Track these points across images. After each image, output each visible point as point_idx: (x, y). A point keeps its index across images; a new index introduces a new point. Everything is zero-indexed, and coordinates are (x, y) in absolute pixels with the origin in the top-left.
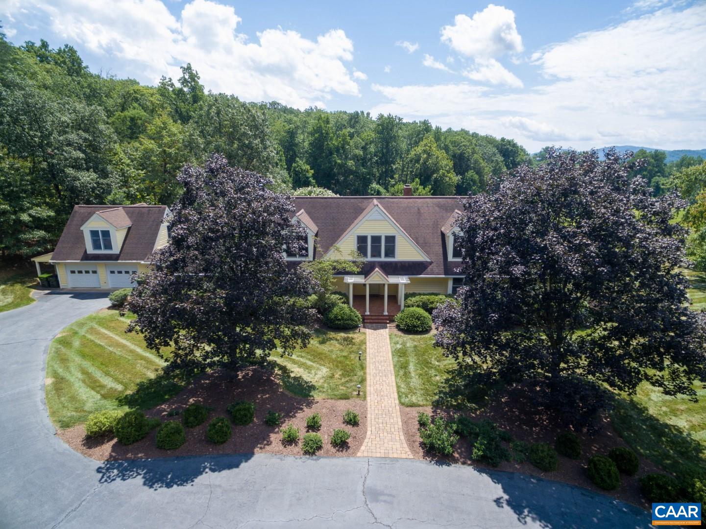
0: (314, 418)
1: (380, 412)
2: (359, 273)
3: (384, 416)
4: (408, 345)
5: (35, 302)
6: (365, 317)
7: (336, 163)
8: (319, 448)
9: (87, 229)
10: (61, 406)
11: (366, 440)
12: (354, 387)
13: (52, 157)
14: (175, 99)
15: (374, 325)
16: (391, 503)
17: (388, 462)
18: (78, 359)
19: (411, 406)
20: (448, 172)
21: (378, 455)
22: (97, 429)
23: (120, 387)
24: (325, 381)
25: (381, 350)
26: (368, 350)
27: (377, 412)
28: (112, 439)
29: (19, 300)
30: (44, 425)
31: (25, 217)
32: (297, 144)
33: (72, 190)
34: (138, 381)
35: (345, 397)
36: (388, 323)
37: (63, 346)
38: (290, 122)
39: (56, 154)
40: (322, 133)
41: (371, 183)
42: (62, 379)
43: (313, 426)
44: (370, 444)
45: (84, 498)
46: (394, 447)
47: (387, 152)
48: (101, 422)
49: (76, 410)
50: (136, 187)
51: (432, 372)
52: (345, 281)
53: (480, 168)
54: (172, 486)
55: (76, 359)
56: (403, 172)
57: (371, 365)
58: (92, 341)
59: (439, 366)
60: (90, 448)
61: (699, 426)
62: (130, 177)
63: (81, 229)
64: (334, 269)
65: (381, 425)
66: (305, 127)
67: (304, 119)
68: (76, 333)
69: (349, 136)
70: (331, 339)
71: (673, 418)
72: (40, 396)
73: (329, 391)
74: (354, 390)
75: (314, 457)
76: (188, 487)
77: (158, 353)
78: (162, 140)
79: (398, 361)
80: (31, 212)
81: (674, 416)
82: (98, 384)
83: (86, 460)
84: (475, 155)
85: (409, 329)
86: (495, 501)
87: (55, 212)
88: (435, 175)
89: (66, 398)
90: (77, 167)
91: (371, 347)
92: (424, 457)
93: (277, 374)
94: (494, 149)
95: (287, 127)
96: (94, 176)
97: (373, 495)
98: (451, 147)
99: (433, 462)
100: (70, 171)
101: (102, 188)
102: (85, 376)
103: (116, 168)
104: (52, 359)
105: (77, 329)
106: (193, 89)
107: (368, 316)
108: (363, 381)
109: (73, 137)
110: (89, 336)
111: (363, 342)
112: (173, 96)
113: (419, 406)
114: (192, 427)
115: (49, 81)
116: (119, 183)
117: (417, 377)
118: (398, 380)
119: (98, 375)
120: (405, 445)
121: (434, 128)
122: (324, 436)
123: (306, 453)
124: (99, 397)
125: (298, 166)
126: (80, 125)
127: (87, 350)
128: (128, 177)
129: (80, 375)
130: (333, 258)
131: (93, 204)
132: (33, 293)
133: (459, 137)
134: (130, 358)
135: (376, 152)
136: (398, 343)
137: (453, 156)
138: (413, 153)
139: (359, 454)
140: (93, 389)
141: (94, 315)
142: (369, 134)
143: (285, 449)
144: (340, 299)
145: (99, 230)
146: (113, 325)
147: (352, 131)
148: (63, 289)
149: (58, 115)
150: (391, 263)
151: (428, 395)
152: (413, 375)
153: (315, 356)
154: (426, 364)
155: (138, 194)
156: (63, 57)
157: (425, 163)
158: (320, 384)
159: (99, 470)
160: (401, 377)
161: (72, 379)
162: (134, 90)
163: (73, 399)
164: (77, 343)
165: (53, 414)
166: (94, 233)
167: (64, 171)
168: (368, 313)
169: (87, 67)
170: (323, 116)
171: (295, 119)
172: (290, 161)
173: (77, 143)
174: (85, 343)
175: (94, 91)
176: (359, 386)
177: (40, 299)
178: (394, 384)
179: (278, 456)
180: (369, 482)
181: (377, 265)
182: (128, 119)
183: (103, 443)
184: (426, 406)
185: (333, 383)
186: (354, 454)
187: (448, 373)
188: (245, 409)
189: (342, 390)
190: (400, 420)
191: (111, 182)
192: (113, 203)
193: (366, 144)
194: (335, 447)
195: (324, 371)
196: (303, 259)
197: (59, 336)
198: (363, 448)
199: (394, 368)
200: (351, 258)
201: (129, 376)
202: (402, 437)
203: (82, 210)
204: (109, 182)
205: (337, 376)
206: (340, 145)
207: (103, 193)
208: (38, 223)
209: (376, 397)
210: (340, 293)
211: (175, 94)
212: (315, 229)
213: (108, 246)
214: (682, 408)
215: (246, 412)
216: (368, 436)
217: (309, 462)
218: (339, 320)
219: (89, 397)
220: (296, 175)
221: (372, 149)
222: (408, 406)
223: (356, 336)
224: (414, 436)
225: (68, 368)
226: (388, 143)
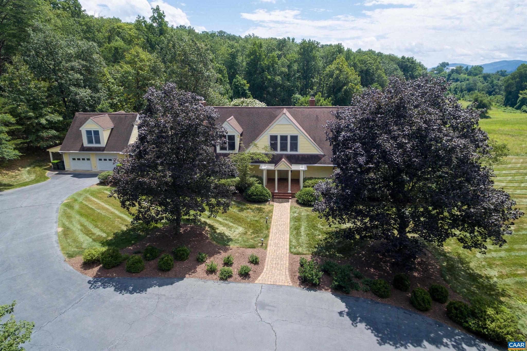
0: (228, 258)
1: (275, 257)
2: (270, 162)
3: (277, 259)
4: (303, 214)
5: (49, 179)
6: (275, 194)
7: (267, 78)
8: (230, 276)
9: (84, 129)
10: (67, 244)
11: (262, 274)
12: (260, 241)
13: (61, 78)
14: (147, 32)
15: (281, 200)
16: (273, 311)
17: (275, 287)
18: (78, 217)
19: (298, 254)
20: (356, 84)
21: (269, 283)
22: (90, 258)
23: (104, 235)
24: (240, 236)
25: (283, 217)
26: (273, 217)
27: (273, 257)
28: (99, 265)
29: (39, 178)
30: (58, 256)
31: (43, 121)
32: (237, 64)
33: (75, 102)
34: (116, 231)
35: (253, 247)
36: (290, 199)
37: (68, 208)
38: (232, 47)
39: (63, 76)
40: (256, 56)
41: (294, 93)
42: (68, 228)
43: (228, 263)
44: (264, 276)
45: (82, 297)
46: (281, 279)
47: (307, 69)
48: (92, 254)
49: (77, 247)
50: (117, 99)
51: (317, 233)
52: (260, 168)
53: (383, 82)
54: (133, 293)
55: (77, 217)
56: (320, 85)
57: (274, 227)
58: (86, 206)
59: (322, 229)
60: (85, 269)
61: (506, 275)
62: (114, 91)
63: (80, 129)
64: (252, 159)
65: (274, 265)
66: (243, 50)
67: (243, 45)
68: (76, 200)
69: (277, 57)
70: (248, 209)
71: (489, 269)
72: (55, 238)
73: (242, 242)
74: (260, 243)
75: (226, 282)
76: (143, 294)
77: (129, 211)
78: (136, 65)
79: (293, 225)
80: (47, 117)
81: (490, 268)
82: (90, 233)
83: (83, 276)
84: (379, 71)
85: (305, 203)
86: (339, 313)
87: (63, 118)
88: (345, 87)
89: (71, 240)
90: (78, 85)
91: (276, 214)
92: (299, 285)
93: (207, 231)
94: (395, 66)
95: (230, 51)
96: (89, 91)
97: (262, 305)
98: (359, 65)
99: (305, 289)
100: (72, 88)
101: (94, 100)
102: (82, 227)
103: (104, 85)
104: (62, 216)
105: (76, 198)
106: (160, 24)
107: (277, 193)
108: (267, 237)
109: (75, 64)
110: (85, 203)
111: (271, 211)
112: (146, 30)
113: (303, 254)
114: (149, 261)
115: (60, 23)
116: (106, 96)
117: (305, 236)
118: (291, 237)
119: (91, 227)
120: (288, 278)
121: (346, 49)
122: (235, 270)
123: (222, 279)
124: (91, 240)
125: (238, 81)
126: (80, 56)
127: (83, 211)
128: (112, 92)
129: (79, 227)
130: (251, 152)
131: (89, 111)
132: (48, 173)
133: (366, 56)
134: (111, 217)
135: (298, 70)
136: (295, 212)
137: (360, 72)
138: (328, 69)
139: (256, 282)
140: (87, 235)
141: (88, 189)
142: (294, 55)
143: (208, 276)
144: (257, 181)
145: (92, 130)
146: (100, 195)
147: (280, 53)
148: (67, 171)
149: (66, 49)
150: (294, 155)
151: (311, 247)
152: (302, 234)
153: (235, 220)
154: (314, 227)
155: (119, 104)
156: (68, 4)
157: (337, 78)
158: (236, 238)
159: (89, 282)
160: (294, 235)
161: (74, 229)
162: (117, 26)
163: (75, 240)
164: (77, 207)
165: (63, 249)
166: (89, 132)
167: (69, 88)
168: (276, 191)
169: (85, 11)
170: (257, 42)
171: (236, 44)
172: (232, 77)
173: (78, 68)
174: (83, 206)
175: (89, 28)
176: (263, 239)
177: (53, 177)
178: (288, 240)
179: (203, 280)
180: (260, 298)
181: (284, 157)
182: (113, 49)
183: (93, 267)
184: (308, 254)
185: (245, 237)
186: (253, 281)
187: (327, 234)
188: (183, 250)
189: (251, 242)
190: (288, 262)
191: (101, 96)
192: (101, 111)
193: (291, 63)
194: (240, 277)
195: (241, 229)
196: (231, 152)
197: (66, 202)
198: (259, 278)
199: (290, 229)
200: (264, 151)
201: (110, 228)
202: (287, 273)
203: (81, 116)
204: (99, 96)
205: (249, 233)
206: (270, 65)
207: (95, 103)
208: (52, 125)
209: (274, 247)
210: (257, 177)
211: (147, 29)
212: (240, 130)
213: (98, 141)
214: (497, 263)
215: (184, 252)
216: (264, 271)
217: (223, 284)
218: (255, 195)
219: (85, 240)
220: (236, 88)
221: (295, 67)
222: (295, 254)
223: (266, 207)
224: (295, 272)
225: (71, 222)
226: (308, 62)
